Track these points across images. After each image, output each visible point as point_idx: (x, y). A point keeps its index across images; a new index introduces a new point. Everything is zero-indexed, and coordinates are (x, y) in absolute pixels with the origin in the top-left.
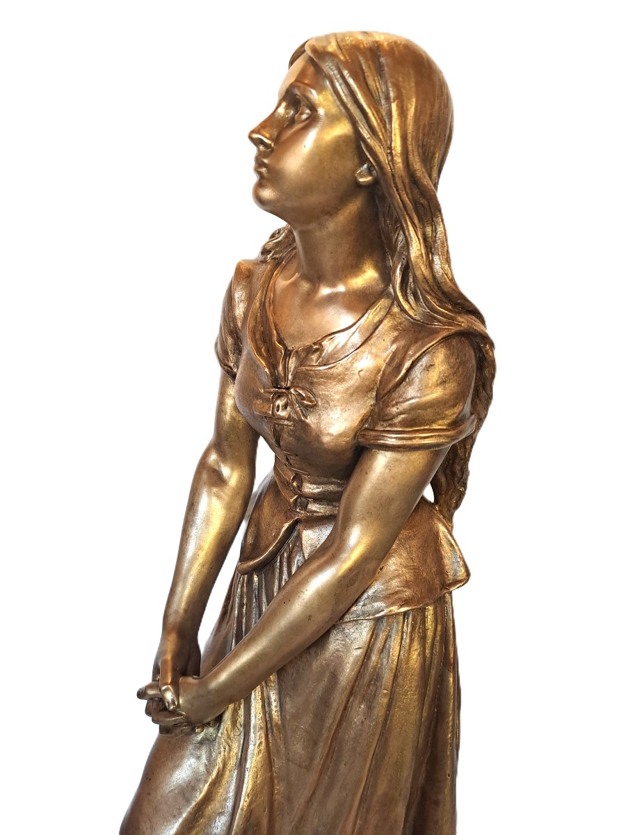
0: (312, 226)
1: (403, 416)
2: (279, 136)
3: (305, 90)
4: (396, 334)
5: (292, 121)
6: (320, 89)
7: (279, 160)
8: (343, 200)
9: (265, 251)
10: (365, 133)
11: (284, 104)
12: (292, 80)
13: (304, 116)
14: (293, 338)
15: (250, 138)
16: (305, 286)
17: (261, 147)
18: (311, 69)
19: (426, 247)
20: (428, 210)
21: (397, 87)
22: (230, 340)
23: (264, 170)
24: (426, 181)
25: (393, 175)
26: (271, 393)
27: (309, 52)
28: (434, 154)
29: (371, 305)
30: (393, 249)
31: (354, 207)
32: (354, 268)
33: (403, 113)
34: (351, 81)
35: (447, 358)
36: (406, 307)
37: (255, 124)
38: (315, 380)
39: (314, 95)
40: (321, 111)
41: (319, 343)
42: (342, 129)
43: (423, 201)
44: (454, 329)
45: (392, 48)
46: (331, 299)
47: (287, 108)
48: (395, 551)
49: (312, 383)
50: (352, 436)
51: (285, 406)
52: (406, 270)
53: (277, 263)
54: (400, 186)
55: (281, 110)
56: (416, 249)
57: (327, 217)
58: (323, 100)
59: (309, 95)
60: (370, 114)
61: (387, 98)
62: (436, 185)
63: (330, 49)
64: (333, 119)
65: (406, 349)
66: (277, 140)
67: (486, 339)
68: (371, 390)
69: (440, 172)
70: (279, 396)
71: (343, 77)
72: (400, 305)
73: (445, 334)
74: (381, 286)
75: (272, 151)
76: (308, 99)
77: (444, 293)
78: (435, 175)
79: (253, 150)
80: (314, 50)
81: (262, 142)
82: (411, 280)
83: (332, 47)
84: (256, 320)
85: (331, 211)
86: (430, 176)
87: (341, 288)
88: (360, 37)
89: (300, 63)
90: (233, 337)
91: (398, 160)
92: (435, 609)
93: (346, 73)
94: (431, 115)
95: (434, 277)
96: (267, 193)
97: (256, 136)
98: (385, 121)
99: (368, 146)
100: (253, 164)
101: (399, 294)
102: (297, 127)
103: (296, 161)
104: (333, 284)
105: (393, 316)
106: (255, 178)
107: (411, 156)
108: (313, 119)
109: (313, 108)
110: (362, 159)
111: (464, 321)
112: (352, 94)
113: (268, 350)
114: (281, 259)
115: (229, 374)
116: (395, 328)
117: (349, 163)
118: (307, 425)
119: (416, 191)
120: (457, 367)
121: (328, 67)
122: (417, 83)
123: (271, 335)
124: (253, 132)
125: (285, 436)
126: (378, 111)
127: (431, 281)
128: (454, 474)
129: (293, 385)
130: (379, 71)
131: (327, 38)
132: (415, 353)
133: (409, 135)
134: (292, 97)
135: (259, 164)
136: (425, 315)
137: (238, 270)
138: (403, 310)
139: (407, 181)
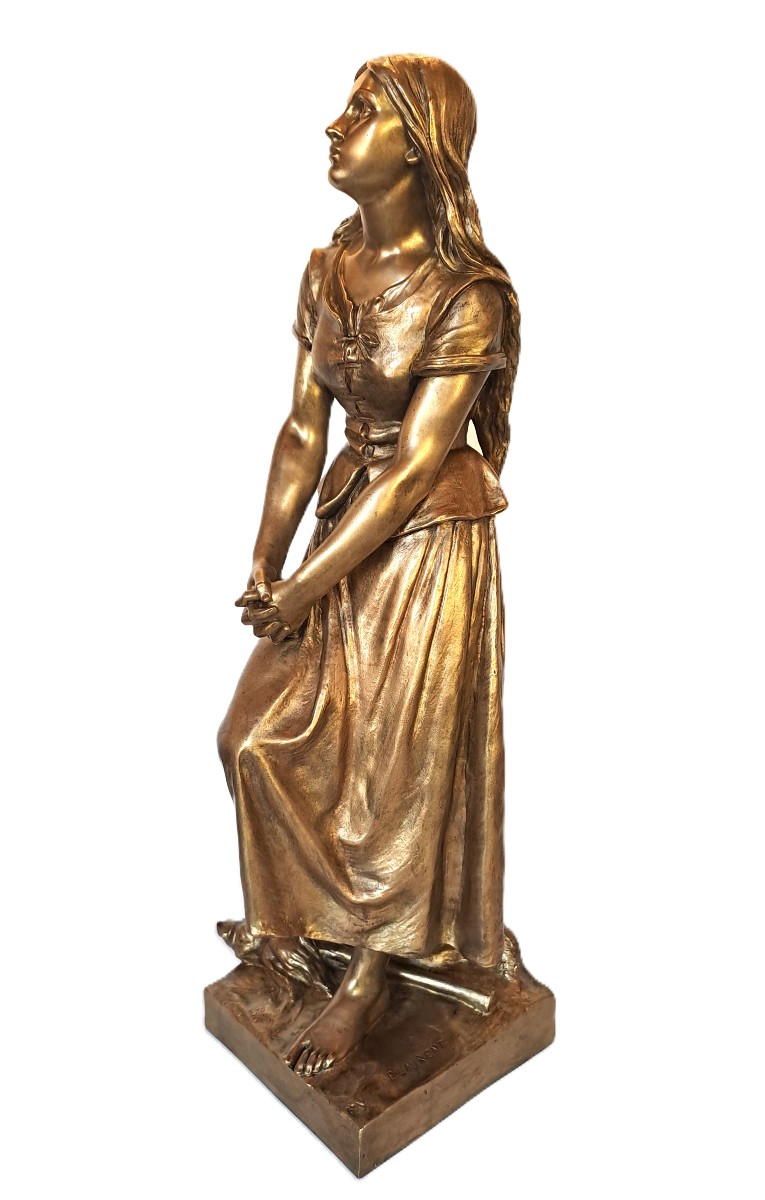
0: (373, 199)
1: (447, 345)
2: (348, 129)
3: (367, 95)
4: (440, 282)
5: (358, 119)
6: (378, 93)
7: (348, 149)
8: (397, 178)
9: (336, 236)
10: (411, 125)
11: (351, 107)
12: (358, 87)
13: (367, 114)
14: (360, 296)
15: (327, 132)
16: (370, 253)
17: (335, 139)
18: (371, 81)
19: (459, 210)
20: (460, 182)
21: (433, 92)
22: (307, 316)
23: (337, 156)
24: (456, 160)
25: (432, 154)
26: (342, 342)
27: (369, 68)
28: (462, 140)
29: (421, 263)
30: (436, 218)
31: (404, 184)
32: (407, 234)
33: (437, 109)
34: (400, 87)
35: (479, 297)
36: (448, 262)
37: (331, 121)
38: (378, 324)
39: (374, 99)
40: (379, 109)
41: (382, 296)
42: (395, 123)
43: (455, 176)
44: (482, 276)
45: (429, 63)
46: (390, 260)
47: (354, 110)
48: (446, 475)
49: (376, 327)
50: (408, 367)
51: (354, 352)
52: (447, 232)
53: (346, 245)
54: (438, 162)
55: (350, 112)
56: (451, 213)
57: (384, 191)
58: (379, 102)
59: (370, 97)
60: (413, 109)
61: (426, 98)
62: (466, 165)
63: (385, 65)
64: (388, 115)
65: (447, 292)
66: (346, 133)
67: (509, 287)
68: (421, 329)
69: (468, 155)
70: (350, 343)
71: (394, 83)
72: (443, 261)
73: (475, 278)
74: (428, 250)
75: (343, 141)
76: (370, 102)
77: (474, 247)
78: (464, 157)
79: (328, 142)
80: (374, 66)
81: (335, 135)
82: (451, 241)
83: (386, 64)
84: (329, 287)
85: (387, 187)
86: (461, 158)
87: (396, 251)
88: (408, 57)
89: (363, 77)
90: (309, 311)
91: (435, 142)
92: (480, 528)
93: (395, 80)
94: (458, 111)
95: (467, 235)
96: (340, 174)
97: (331, 131)
98: (425, 115)
99: (412, 132)
100: (328, 153)
101: (441, 251)
102: (362, 122)
103: (361, 149)
104: (390, 248)
105: (438, 269)
106: (329, 164)
107: (444, 141)
108: (374, 115)
109: (373, 107)
110: (410, 144)
111: (491, 272)
112: (400, 95)
113: (340, 309)
114: (350, 241)
115: (306, 346)
116: (439, 278)
117: (400, 147)
118: (372, 363)
119: (450, 168)
120: (487, 305)
121: (383, 78)
122: (447, 90)
123: (342, 295)
124: (329, 128)
125: (355, 378)
126: (419, 108)
127: (463, 236)
128: (497, 427)
129: (360, 332)
130: (420, 80)
131: (382, 58)
132: (453, 293)
133: (443, 125)
134: (358, 101)
135: (333, 151)
136: (462, 266)
137: (314, 255)
138: (446, 265)
139: (442, 159)
